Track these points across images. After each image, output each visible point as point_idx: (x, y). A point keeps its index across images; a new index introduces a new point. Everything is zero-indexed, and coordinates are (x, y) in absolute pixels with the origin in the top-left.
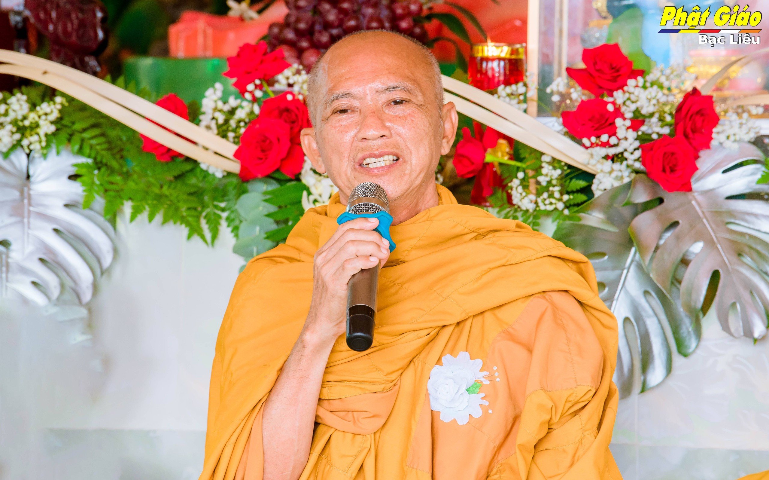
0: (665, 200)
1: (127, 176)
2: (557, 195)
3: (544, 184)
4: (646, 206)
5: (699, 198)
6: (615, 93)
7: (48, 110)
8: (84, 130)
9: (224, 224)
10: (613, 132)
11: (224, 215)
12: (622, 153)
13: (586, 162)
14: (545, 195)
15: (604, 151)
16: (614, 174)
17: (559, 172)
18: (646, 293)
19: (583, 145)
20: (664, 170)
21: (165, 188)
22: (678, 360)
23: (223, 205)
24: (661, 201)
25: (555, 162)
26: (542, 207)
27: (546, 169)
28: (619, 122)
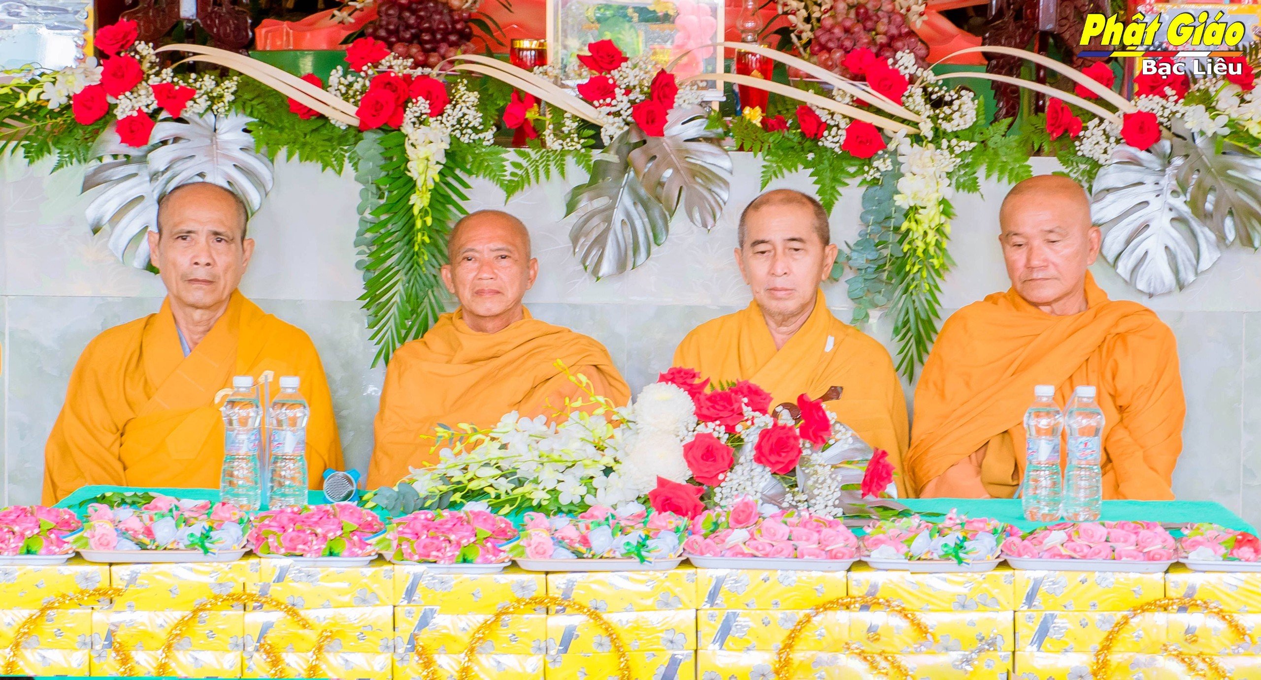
0: (648, 142)
1: (282, 130)
2: (576, 139)
3: (566, 132)
4: (636, 146)
5: (668, 141)
6: (612, 72)
7: (229, 85)
8: (253, 99)
9: (346, 160)
10: (613, 98)
11: (347, 155)
12: (619, 111)
13: (596, 117)
14: (568, 140)
15: (609, 109)
16: (616, 125)
17: (576, 124)
18: (635, 204)
19: (594, 106)
20: (647, 123)
21: (308, 137)
22: (654, 248)
23: (346, 148)
24: (645, 142)
25: (574, 118)
26: (566, 148)
27: (568, 122)
28: (617, 90)
